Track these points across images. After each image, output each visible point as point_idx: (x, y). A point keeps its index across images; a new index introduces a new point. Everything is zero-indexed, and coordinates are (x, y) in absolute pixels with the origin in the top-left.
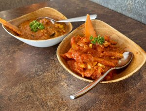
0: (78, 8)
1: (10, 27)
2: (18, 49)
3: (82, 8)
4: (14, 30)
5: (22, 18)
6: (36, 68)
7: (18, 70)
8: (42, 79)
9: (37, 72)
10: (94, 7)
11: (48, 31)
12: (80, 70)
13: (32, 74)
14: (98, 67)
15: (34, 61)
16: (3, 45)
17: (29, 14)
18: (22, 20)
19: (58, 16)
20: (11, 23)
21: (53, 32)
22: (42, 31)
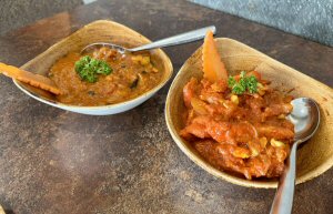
0: (151, 13)
1: (33, 83)
2: (58, 125)
3: (160, 11)
4: (43, 86)
5: (51, 53)
6: (117, 166)
7: (76, 180)
8: (141, 192)
9: (123, 176)
10: (182, 8)
11: (121, 77)
12: (238, 164)
13: (112, 184)
14: (275, 148)
15: (105, 151)
16: (19, 122)
17: (63, 41)
18: (52, 57)
19: (129, 36)
20: (29, 69)
21: (134, 78)
22: (108, 78)
